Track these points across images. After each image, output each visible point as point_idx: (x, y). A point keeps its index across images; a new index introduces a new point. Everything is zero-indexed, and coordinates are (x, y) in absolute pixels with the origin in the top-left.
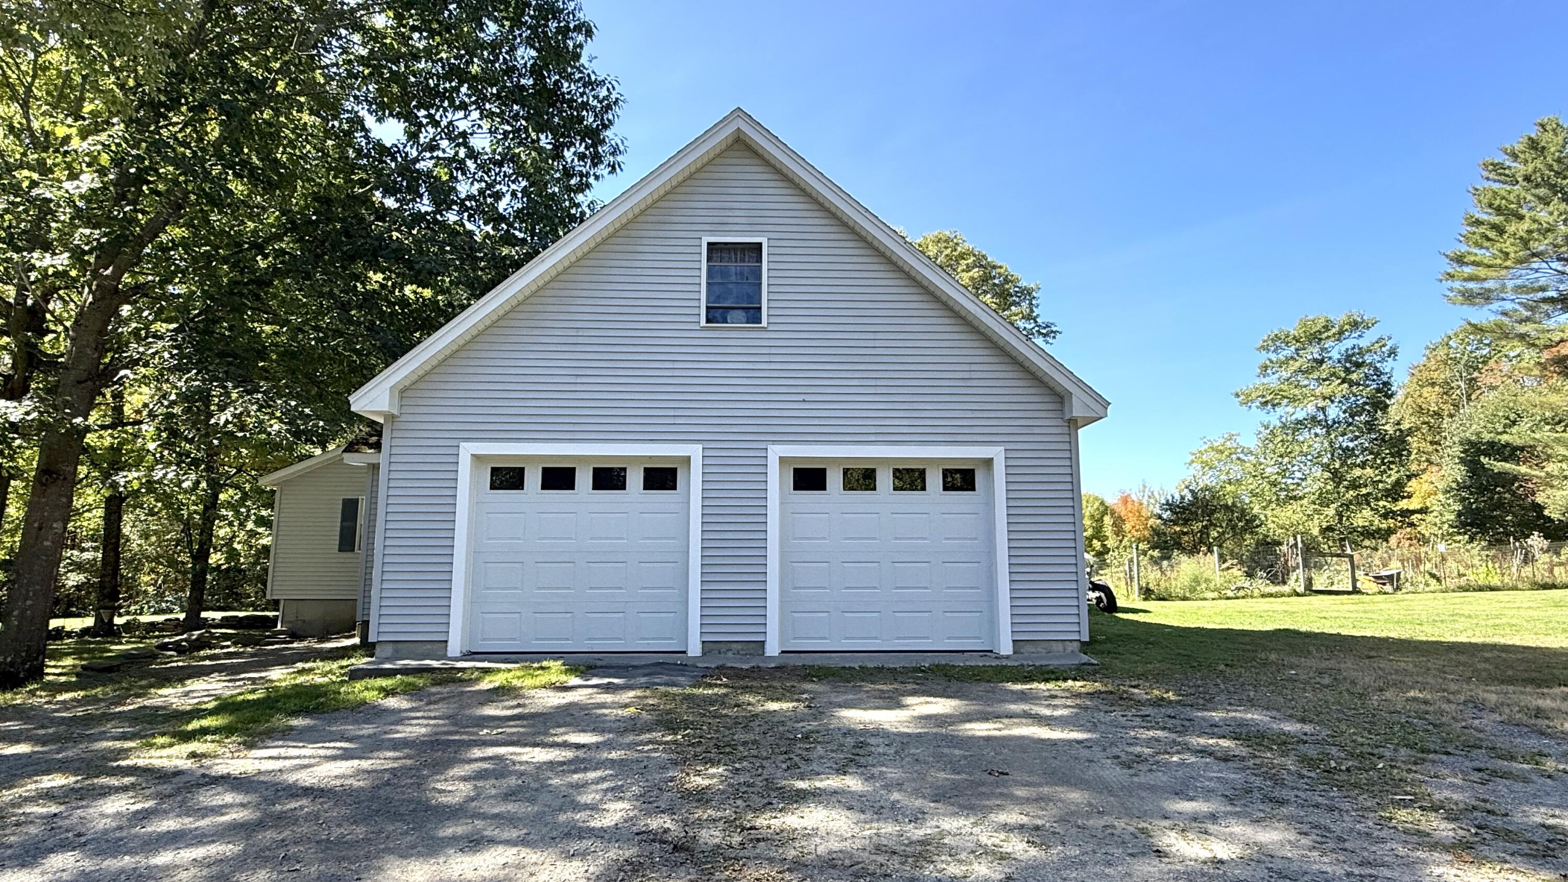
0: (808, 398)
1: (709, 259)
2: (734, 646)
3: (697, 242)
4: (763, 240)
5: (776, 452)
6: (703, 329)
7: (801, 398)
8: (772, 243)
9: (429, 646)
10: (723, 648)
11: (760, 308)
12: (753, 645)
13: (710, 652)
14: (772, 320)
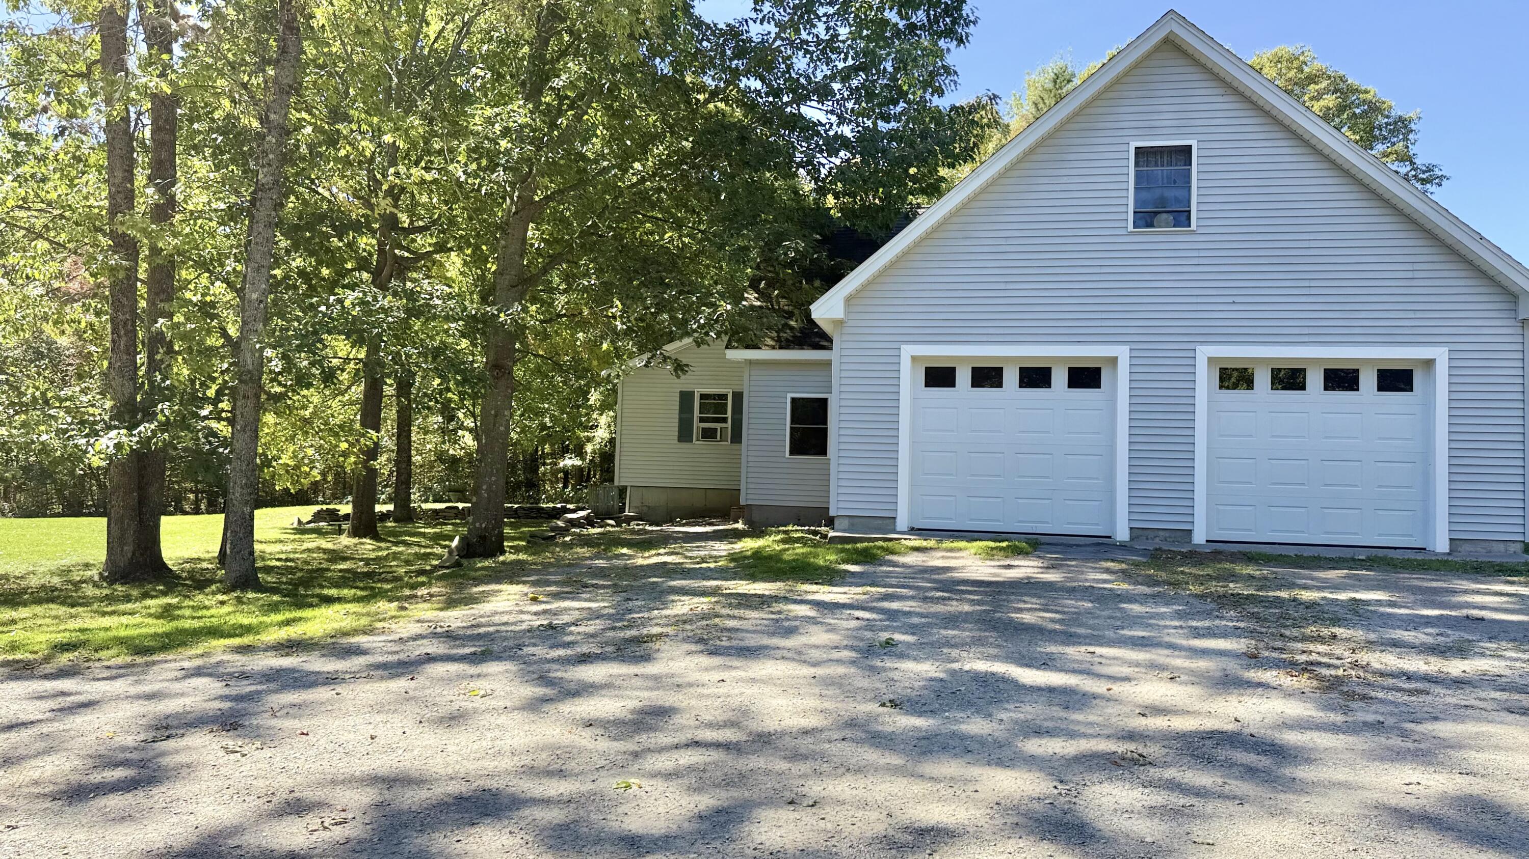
0: (1237, 299)
1: (1137, 164)
2: (1161, 533)
3: (1124, 148)
4: (1194, 143)
5: (1204, 353)
6: (1131, 234)
7: (1230, 299)
8: (1202, 145)
9: (880, 522)
10: (1151, 534)
11: (1189, 212)
12: (1179, 534)
13: (1137, 537)
14: (1202, 223)
